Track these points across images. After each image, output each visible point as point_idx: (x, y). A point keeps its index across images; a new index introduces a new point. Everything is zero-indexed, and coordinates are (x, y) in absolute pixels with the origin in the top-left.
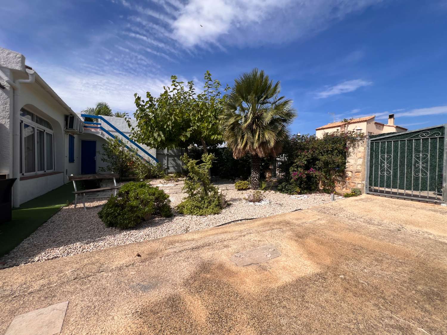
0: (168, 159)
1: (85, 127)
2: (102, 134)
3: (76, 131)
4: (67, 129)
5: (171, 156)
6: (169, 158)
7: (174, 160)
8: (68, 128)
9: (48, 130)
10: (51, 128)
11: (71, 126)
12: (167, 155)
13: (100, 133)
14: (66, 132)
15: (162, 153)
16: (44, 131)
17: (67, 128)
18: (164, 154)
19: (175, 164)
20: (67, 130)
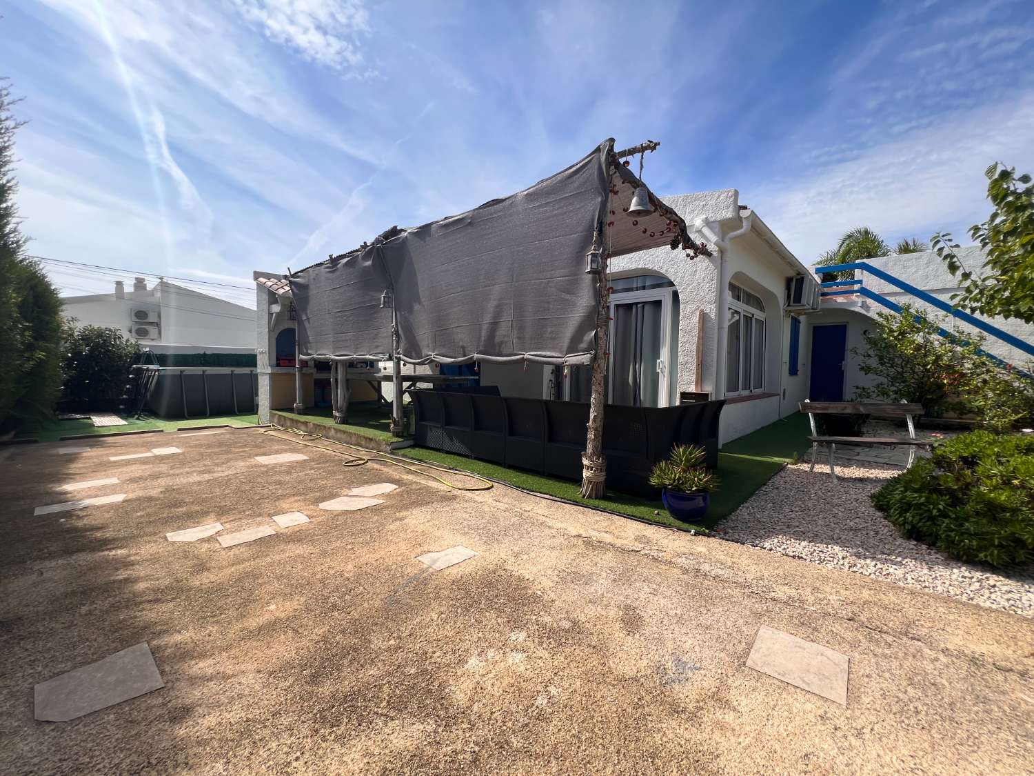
1: (824, 294)
2: (864, 305)
3: (807, 307)
4: (789, 305)
8: (791, 303)
9: (758, 314)
10: (762, 309)
11: (798, 299)
13: (860, 304)
14: (787, 312)
16: (753, 315)
17: (789, 303)
20: (789, 308)
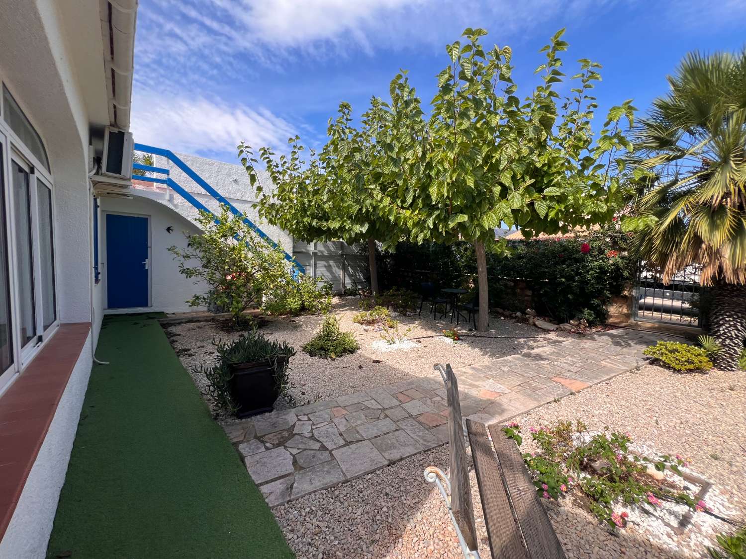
0: (315, 264)
2: (171, 199)
4: (97, 173)
5: (322, 257)
6: (318, 263)
7: (329, 268)
8: (104, 171)
9: (41, 171)
11: (114, 167)
12: (315, 254)
13: (167, 197)
15: (304, 251)
16: (33, 169)
17: (99, 169)
18: (307, 253)
19: (330, 276)
20: (99, 178)
